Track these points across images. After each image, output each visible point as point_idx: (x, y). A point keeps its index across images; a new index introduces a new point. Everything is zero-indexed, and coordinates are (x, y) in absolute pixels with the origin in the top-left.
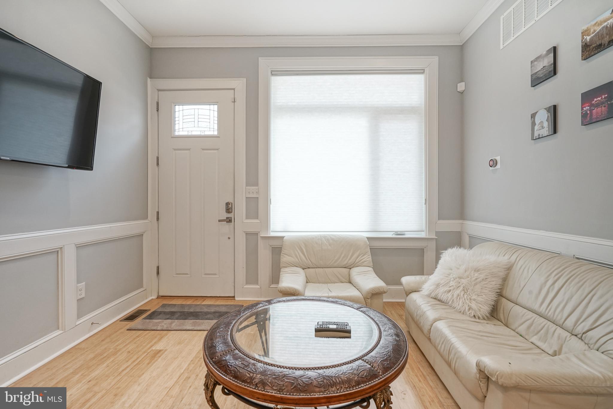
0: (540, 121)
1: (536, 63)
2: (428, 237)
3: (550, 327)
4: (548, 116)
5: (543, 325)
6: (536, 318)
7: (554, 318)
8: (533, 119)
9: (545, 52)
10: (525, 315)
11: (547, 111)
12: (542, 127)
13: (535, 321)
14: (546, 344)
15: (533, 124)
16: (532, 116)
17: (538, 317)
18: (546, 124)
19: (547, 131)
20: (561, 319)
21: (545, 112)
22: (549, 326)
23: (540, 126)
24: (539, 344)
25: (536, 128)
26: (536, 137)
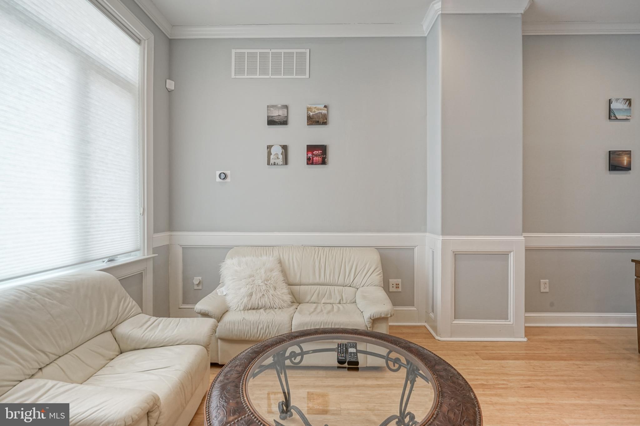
0: (275, 153)
1: (272, 109)
2: (146, 257)
3: (331, 288)
4: (282, 151)
5: (326, 289)
6: (319, 287)
7: (331, 282)
8: (269, 149)
9: (280, 105)
10: (312, 289)
11: (282, 148)
12: (278, 158)
13: (320, 290)
14: (332, 299)
15: (269, 154)
16: (268, 147)
17: (321, 286)
18: (281, 157)
19: (281, 161)
20: (336, 280)
21: (280, 148)
22: (329, 288)
23: (275, 156)
24: (328, 301)
25: (272, 157)
26: (272, 163)
